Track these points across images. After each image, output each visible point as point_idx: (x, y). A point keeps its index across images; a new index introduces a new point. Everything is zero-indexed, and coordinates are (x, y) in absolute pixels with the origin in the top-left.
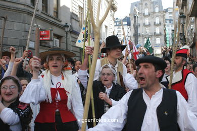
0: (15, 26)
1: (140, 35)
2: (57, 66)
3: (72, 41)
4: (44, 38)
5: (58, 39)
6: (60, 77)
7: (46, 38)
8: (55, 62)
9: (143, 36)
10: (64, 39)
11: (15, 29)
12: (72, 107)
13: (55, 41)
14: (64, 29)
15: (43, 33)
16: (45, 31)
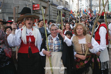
0: (20, 2)
1: (93, 5)
2: (30, 24)
3: (53, 10)
4: (36, 9)
5: (45, 9)
6: (31, 29)
7: (38, 9)
8: (30, 22)
9: (95, 6)
10: (48, 9)
11: (20, 4)
12: (37, 45)
13: (43, 10)
14: (47, 3)
15: (36, 6)
16: (37, 4)
